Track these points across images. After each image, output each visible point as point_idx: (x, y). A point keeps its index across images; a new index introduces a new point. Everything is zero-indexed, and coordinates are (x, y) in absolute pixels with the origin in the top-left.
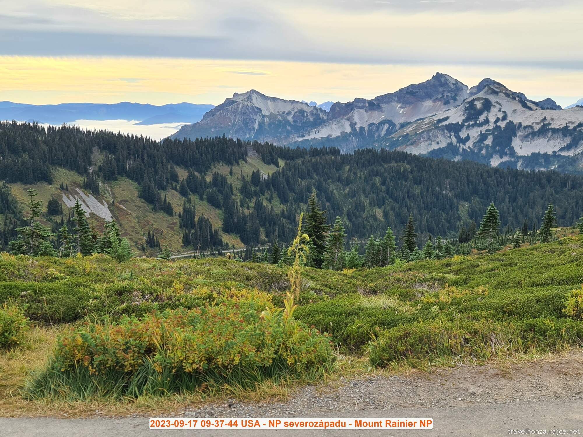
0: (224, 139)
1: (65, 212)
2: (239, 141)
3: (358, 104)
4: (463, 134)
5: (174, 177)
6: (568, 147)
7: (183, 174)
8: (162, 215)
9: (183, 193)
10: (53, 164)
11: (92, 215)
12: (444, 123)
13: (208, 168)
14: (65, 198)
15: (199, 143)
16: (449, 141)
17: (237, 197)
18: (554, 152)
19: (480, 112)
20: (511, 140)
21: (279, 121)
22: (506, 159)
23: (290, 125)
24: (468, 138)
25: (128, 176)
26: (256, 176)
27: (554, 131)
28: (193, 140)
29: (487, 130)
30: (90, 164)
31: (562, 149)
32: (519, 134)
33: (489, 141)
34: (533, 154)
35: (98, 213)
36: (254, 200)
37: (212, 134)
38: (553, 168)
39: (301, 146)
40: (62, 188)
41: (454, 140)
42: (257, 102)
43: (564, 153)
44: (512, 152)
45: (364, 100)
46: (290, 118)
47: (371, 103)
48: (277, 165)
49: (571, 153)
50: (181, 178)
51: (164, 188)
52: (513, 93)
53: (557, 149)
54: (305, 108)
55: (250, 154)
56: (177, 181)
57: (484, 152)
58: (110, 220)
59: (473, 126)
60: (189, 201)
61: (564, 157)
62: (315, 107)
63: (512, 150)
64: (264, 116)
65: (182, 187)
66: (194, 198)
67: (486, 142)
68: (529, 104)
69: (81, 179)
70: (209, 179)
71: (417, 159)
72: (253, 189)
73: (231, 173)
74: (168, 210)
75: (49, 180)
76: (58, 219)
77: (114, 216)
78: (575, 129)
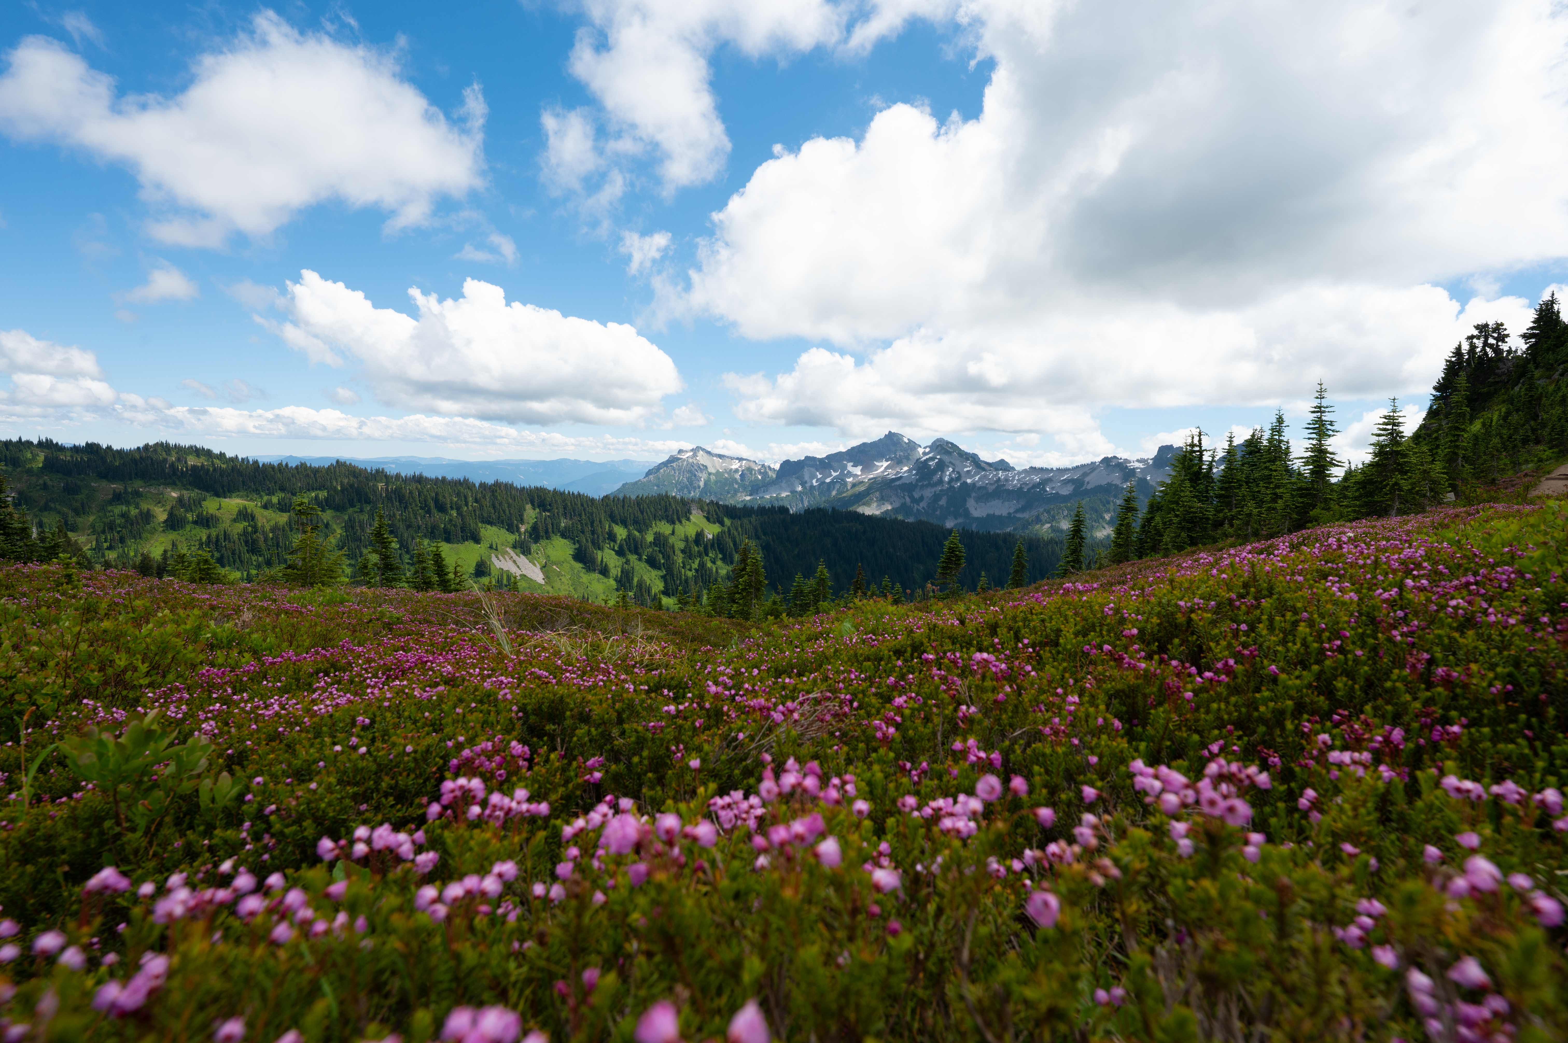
0: (667, 496)
1: (493, 573)
2: (682, 499)
3: (810, 461)
4: (916, 495)
5: (612, 537)
6: (1022, 510)
7: (621, 533)
8: (596, 576)
9: (620, 553)
10: (483, 522)
11: (523, 576)
12: (898, 483)
13: (648, 526)
14: (494, 559)
15: (639, 501)
16: (903, 501)
17: (679, 558)
18: (1009, 514)
19: (934, 472)
20: (965, 501)
21: (726, 479)
22: (960, 520)
23: (737, 483)
24: (922, 498)
25: (563, 536)
26: (700, 535)
27: (1009, 492)
28: (633, 497)
29: (941, 491)
30: (522, 521)
31: (1017, 511)
32: (974, 494)
33: (943, 502)
34: (988, 515)
35: (530, 574)
36: (697, 562)
37: (654, 491)
38: (1008, 530)
39: (749, 504)
40: (491, 547)
41: (908, 500)
42: (702, 458)
43: (1019, 515)
44: (967, 514)
45: (813, 459)
46: (737, 476)
47: (821, 461)
48: (722, 523)
49: (1026, 515)
50: (619, 538)
51: (600, 548)
52: (966, 454)
53: (1012, 511)
54: (753, 466)
55: (694, 512)
56: (615, 541)
57: (938, 513)
58: (543, 582)
59: (927, 486)
60: (627, 562)
61: (1020, 519)
62: (763, 466)
63: (967, 511)
64: (710, 474)
65: (621, 546)
66: (633, 558)
67: (941, 503)
68: (983, 465)
69: (512, 538)
70: (650, 538)
71: (870, 518)
72: (696, 549)
73: (673, 533)
74: (604, 572)
75: (477, 540)
76: (485, 580)
77: (547, 577)
78: (1029, 490)
